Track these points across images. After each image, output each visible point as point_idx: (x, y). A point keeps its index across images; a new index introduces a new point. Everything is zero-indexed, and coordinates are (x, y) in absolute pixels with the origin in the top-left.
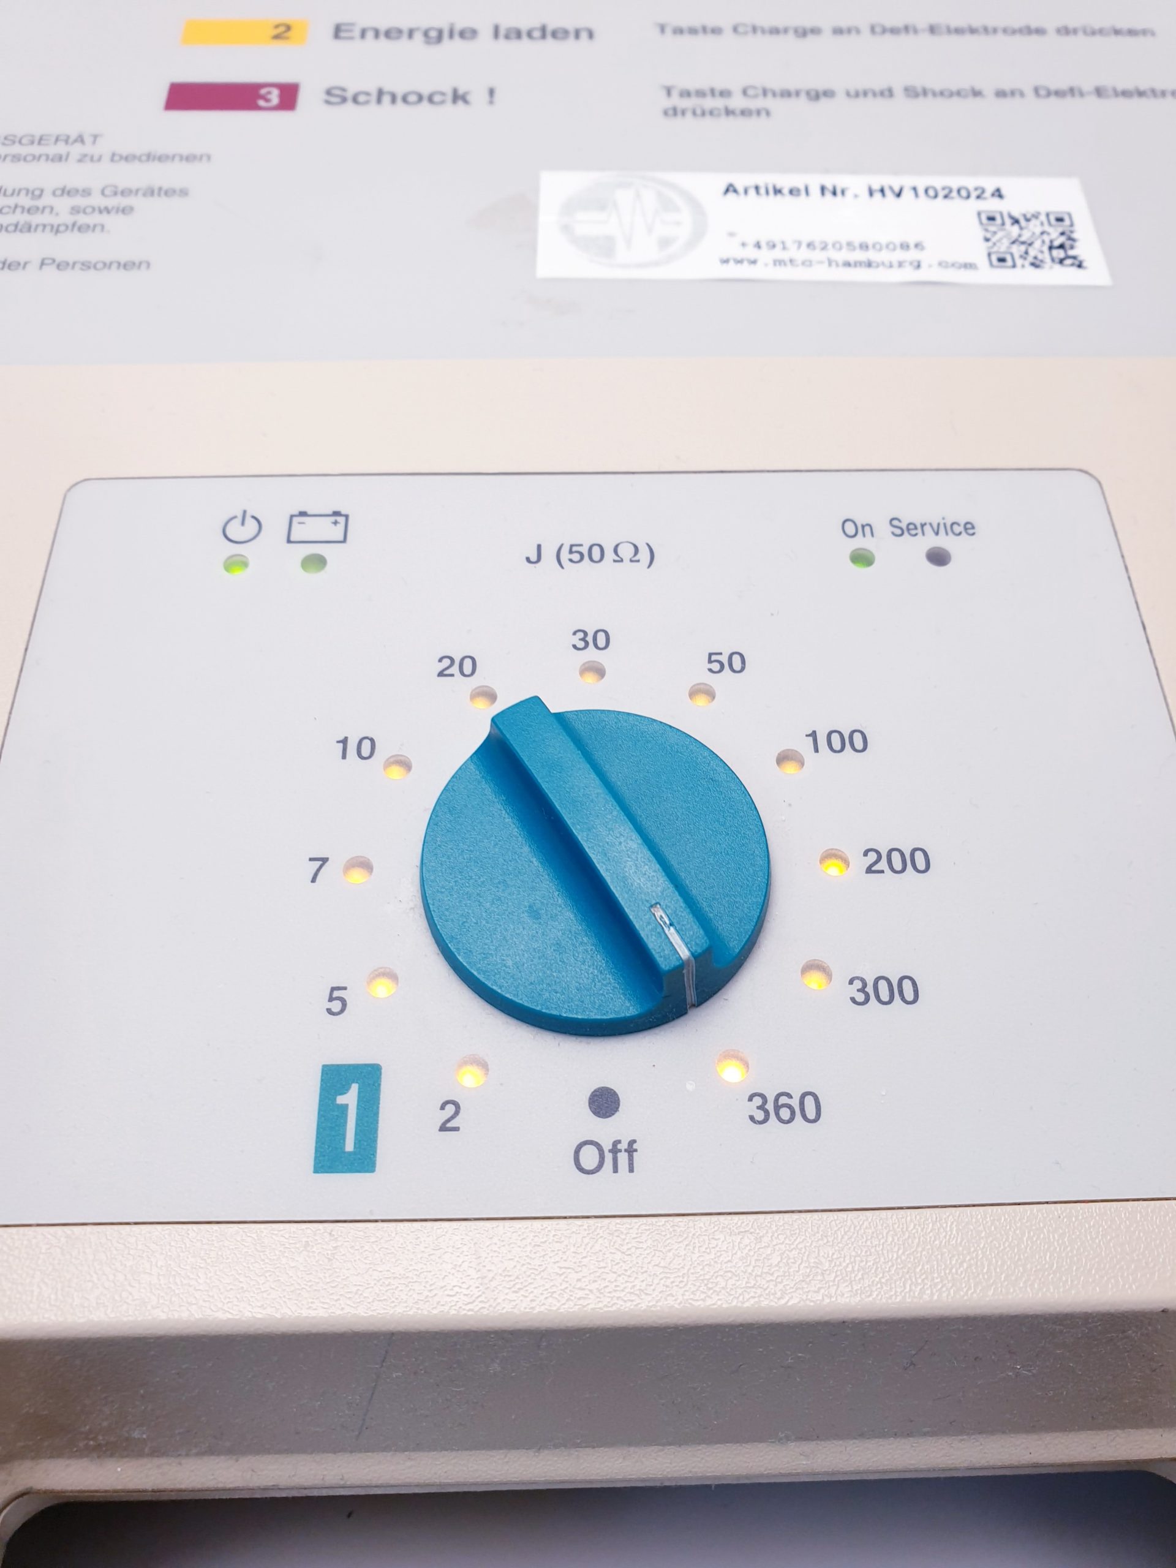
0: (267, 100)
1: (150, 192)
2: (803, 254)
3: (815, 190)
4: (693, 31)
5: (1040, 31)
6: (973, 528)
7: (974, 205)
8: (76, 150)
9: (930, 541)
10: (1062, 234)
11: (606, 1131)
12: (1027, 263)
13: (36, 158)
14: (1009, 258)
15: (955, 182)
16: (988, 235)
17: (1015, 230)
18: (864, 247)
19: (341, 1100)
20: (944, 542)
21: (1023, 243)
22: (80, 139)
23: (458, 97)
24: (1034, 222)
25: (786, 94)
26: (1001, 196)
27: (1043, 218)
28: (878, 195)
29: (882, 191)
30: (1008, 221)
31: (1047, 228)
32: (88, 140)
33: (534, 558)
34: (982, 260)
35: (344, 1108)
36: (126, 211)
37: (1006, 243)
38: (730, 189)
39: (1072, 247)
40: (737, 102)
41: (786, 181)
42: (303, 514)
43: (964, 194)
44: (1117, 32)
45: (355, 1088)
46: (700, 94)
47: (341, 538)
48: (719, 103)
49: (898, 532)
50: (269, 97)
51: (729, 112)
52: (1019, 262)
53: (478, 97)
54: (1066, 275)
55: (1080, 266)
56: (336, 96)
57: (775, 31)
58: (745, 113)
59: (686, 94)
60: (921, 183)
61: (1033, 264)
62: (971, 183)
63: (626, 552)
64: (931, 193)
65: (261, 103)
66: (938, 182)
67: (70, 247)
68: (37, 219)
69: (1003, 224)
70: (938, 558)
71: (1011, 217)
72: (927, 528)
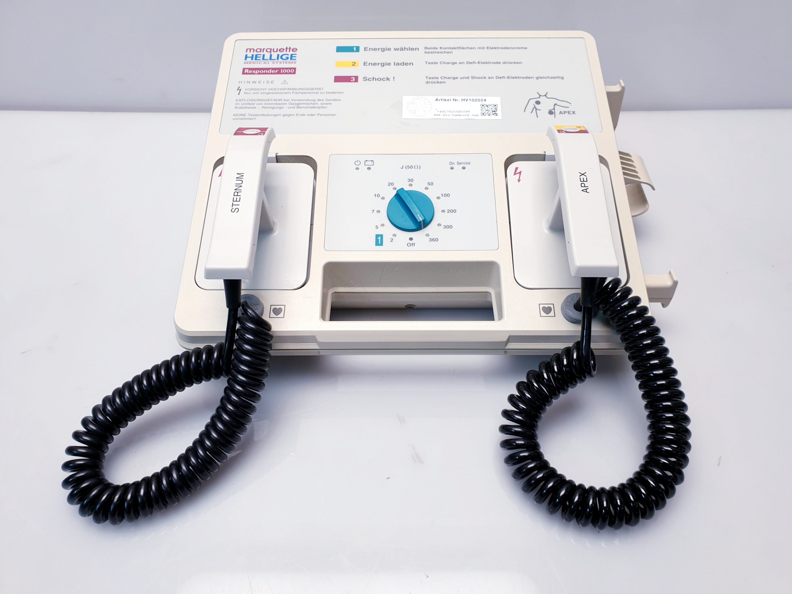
0: (353, 80)
1: (334, 100)
2: (449, 113)
3: (452, 100)
4: (432, 63)
5: (500, 63)
6: (470, 163)
7: (481, 103)
8: (320, 91)
9: (463, 165)
10: (495, 109)
11: (411, 242)
12: (488, 115)
13: (313, 93)
14: (485, 114)
15: (477, 98)
16: (482, 109)
17: (487, 108)
18: (459, 112)
19: (378, 238)
20: (465, 166)
21: (488, 111)
22: (320, 89)
23: (388, 79)
24: (490, 106)
25: (449, 78)
26: (485, 101)
27: (492, 105)
28: (463, 101)
29: (464, 100)
30: (486, 106)
31: (493, 108)
32: (321, 89)
33: (402, 168)
34: (480, 114)
35: (379, 239)
36: (330, 104)
37: (485, 110)
38: (437, 100)
39: (496, 111)
40: (440, 80)
41: (447, 98)
42: (367, 161)
43: (479, 100)
44: (515, 63)
45: (380, 237)
46: (433, 78)
47: (373, 165)
48: (436, 80)
49: (458, 164)
50: (353, 79)
51: (438, 82)
52: (486, 114)
53: (391, 79)
54: (494, 117)
55: (497, 115)
56: (365, 79)
57: (448, 63)
58: (441, 82)
59: (430, 78)
60: (471, 98)
61: (489, 115)
62: (480, 98)
64: (473, 100)
65: (352, 81)
66: (474, 98)
67: (321, 111)
68: (315, 106)
69: (485, 107)
70: (464, 168)
71: (487, 105)
72: (463, 163)
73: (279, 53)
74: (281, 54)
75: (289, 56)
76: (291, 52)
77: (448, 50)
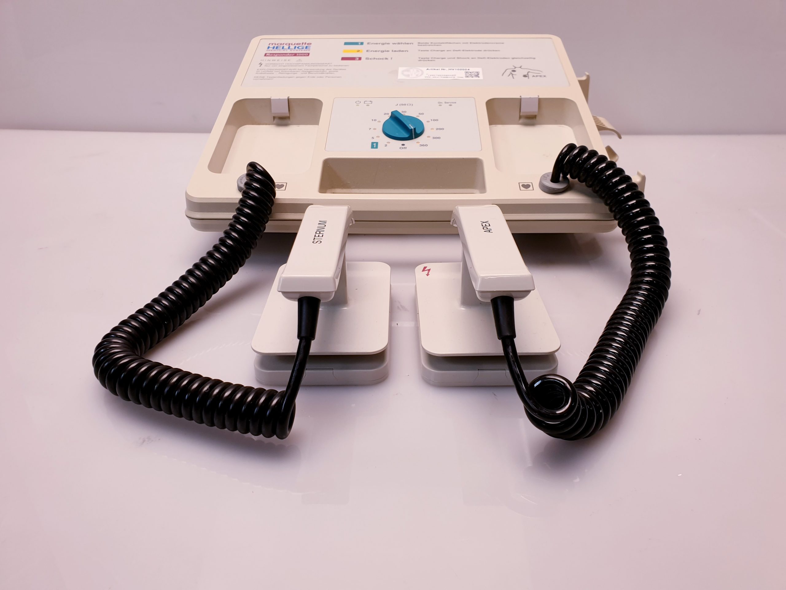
1: (340, 69)
2: (438, 76)
3: (441, 70)
4: (424, 51)
7: (465, 71)
8: (328, 65)
10: (477, 74)
11: (403, 146)
13: (323, 66)
14: (468, 77)
15: (462, 68)
16: (466, 74)
17: (470, 74)
18: (447, 75)
19: (374, 144)
22: (329, 64)
24: (473, 73)
25: (438, 58)
26: (469, 70)
29: (451, 69)
30: (470, 72)
35: (374, 145)
36: (337, 71)
37: (468, 75)
38: (428, 69)
40: (430, 59)
41: (436, 68)
42: (366, 101)
43: (463, 70)
44: (494, 51)
46: (424, 58)
47: (371, 103)
48: (427, 59)
49: (446, 103)
52: (470, 77)
53: (389, 59)
54: (476, 79)
55: (479, 77)
56: (367, 59)
57: (437, 51)
58: (431, 61)
61: (472, 77)
62: (464, 68)
64: (458, 69)
65: (356, 59)
66: (460, 68)
67: (329, 75)
68: (324, 72)
70: (450, 105)
72: (450, 103)
73: (296, 45)
74: (297, 46)
75: (305, 47)
76: (306, 45)
77: (439, 44)
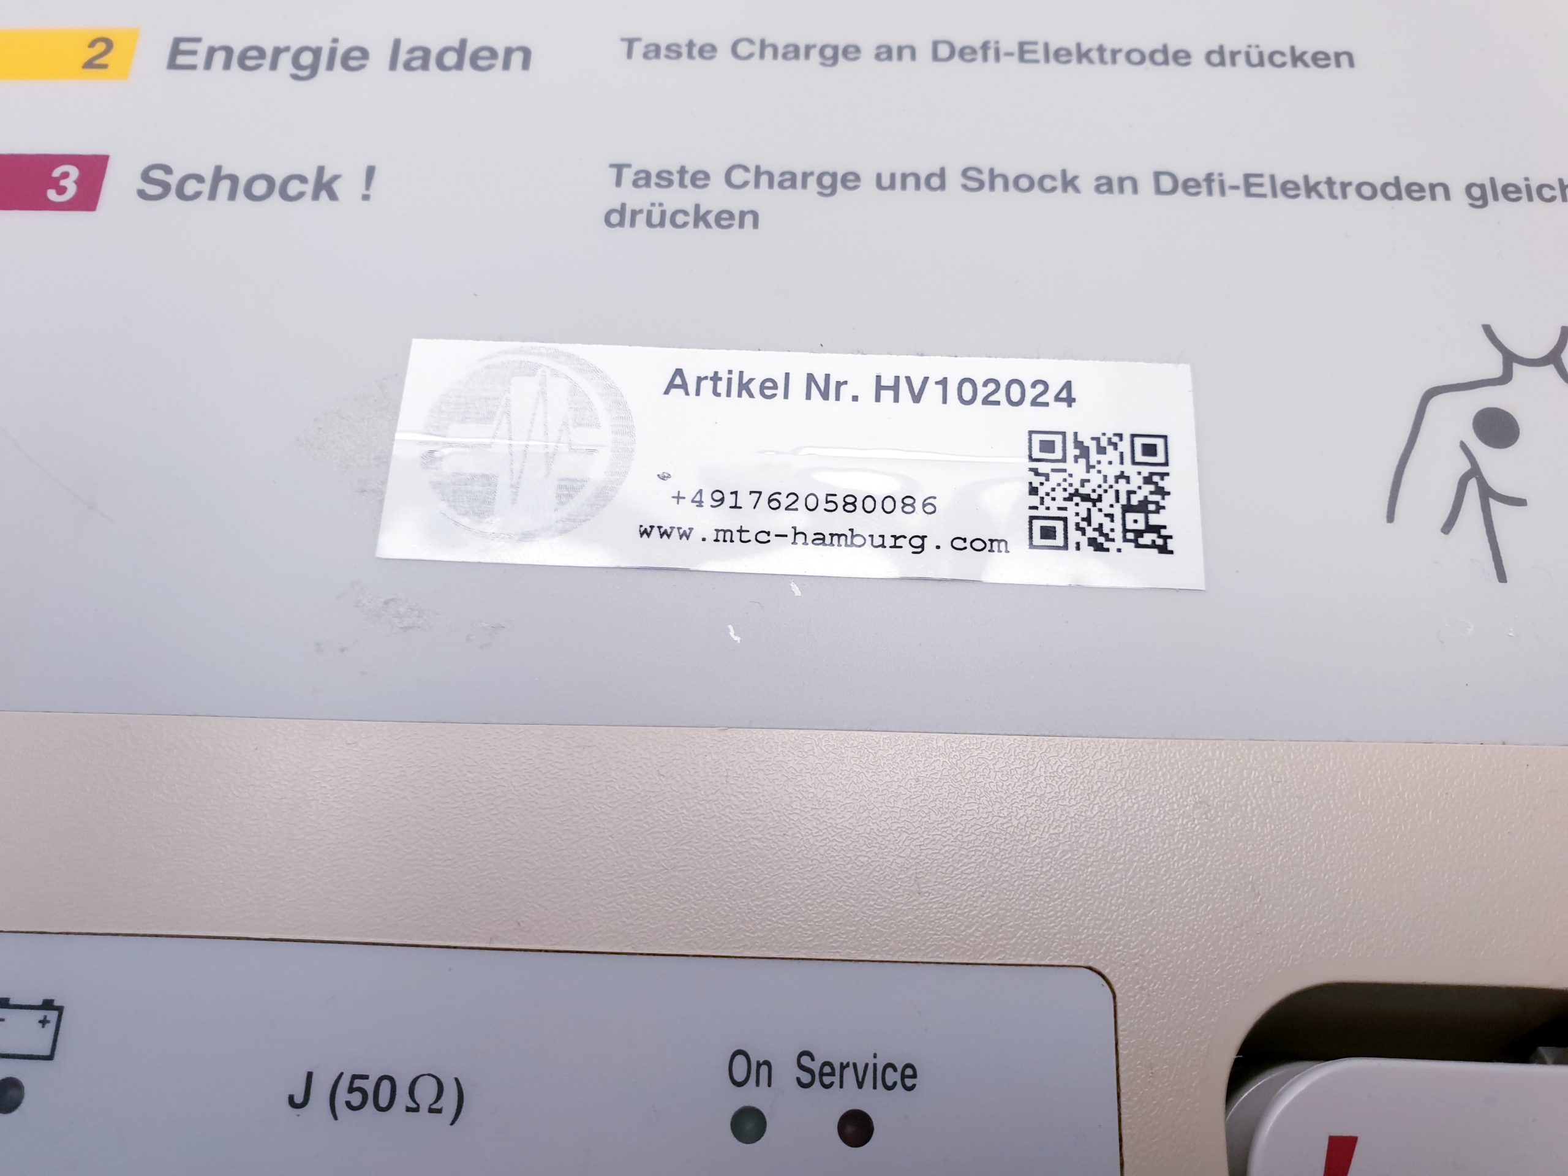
0: (62, 191)
2: (761, 518)
3: (798, 385)
4: (673, 51)
5: (1181, 57)
6: (914, 1076)
9: (848, 1099)
10: (1148, 480)
12: (1084, 541)
14: (1059, 525)
16: (1036, 481)
17: (1078, 470)
18: (850, 503)
20: (869, 1101)
21: (1086, 498)
23: (324, 186)
24: (1112, 454)
25: (790, 180)
26: (1070, 401)
27: (1125, 446)
28: (887, 395)
29: (895, 388)
30: (1072, 451)
33: (298, 1099)
38: (677, 381)
39: (1159, 508)
40: (715, 197)
42: (3, 1003)
43: (1016, 394)
44: (1297, 59)
46: (665, 179)
47: (47, 1052)
48: (688, 199)
49: (806, 1078)
50: (63, 183)
51: (700, 218)
52: (1074, 536)
53: (349, 187)
56: (155, 183)
57: (793, 52)
58: (724, 219)
59: (643, 179)
60: (955, 369)
61: (1092, 542)
62: (1028, 371)
63: (426, 1092)
64: (967, 392)
65: (52, 195)
66: (980, 369)
69: (1064, 460)
71: (1078, 444)
72: (849, 1073)
